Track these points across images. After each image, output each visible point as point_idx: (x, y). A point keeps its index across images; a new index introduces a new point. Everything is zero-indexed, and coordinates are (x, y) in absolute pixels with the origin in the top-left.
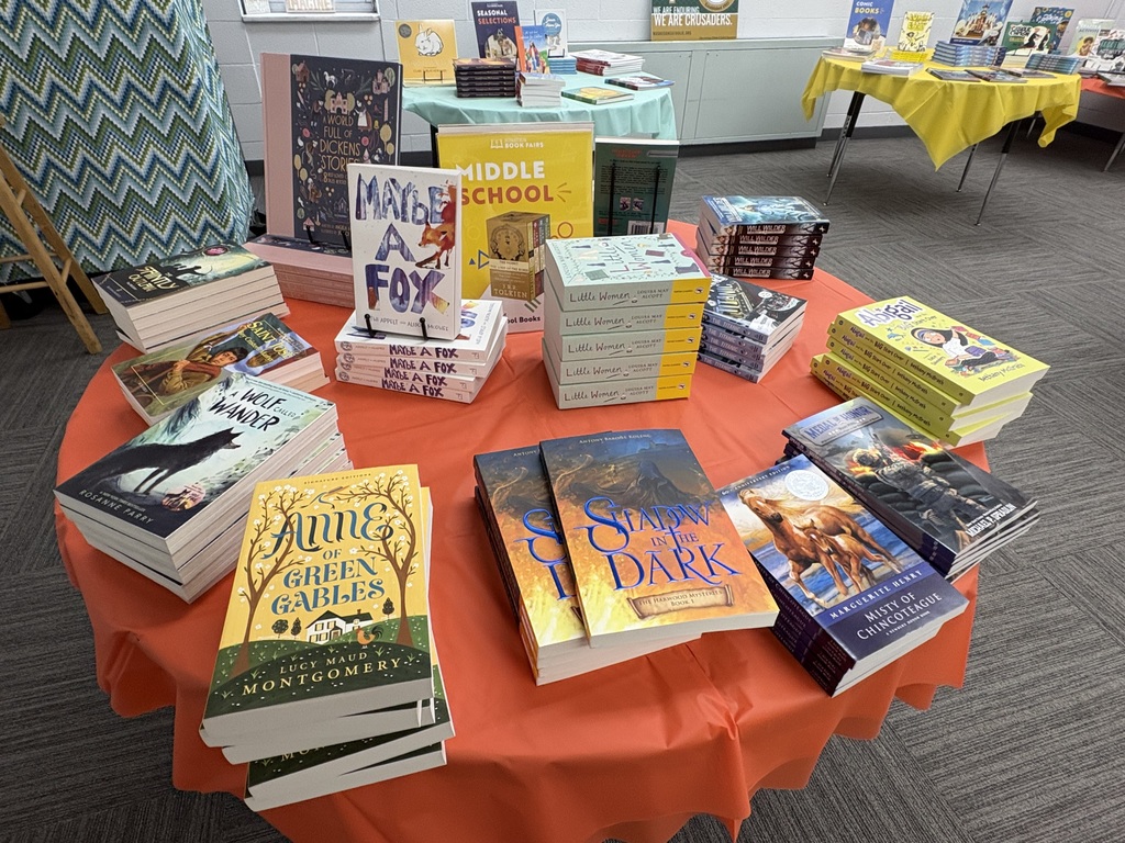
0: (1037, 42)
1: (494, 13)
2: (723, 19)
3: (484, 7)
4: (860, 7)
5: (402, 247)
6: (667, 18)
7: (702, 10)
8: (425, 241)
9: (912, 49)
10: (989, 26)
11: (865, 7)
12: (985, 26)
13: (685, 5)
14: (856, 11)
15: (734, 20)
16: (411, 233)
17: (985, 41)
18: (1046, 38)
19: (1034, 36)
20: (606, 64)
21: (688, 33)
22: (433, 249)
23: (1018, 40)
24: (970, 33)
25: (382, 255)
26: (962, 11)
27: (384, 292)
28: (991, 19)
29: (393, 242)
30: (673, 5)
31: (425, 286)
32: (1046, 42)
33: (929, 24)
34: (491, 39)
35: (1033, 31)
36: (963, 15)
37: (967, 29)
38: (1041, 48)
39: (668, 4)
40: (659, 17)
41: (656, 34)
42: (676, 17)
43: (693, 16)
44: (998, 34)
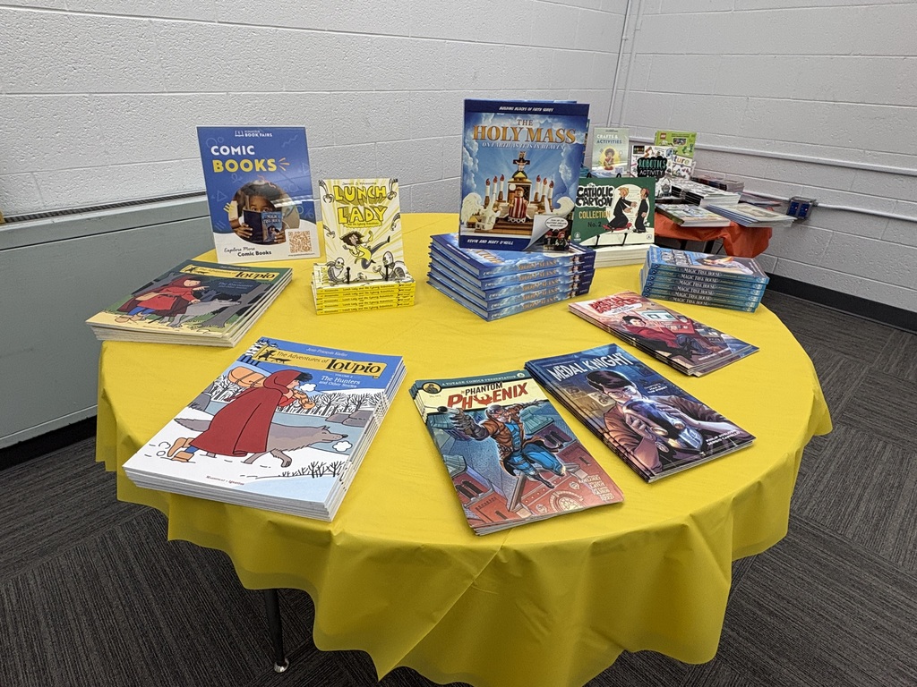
0: (631, 215)
4: (223, 159)
10: (541, 208)
11: (238, 158)
12: (531, 206)
14: (218, 166)
17: (542, 241)
18: (643, 207)
23: (594, 216)
26: (465, 170)
32: (646, 216)
35: (616, 195)
36: (472, 182)
37: (492, 216)
44: (565, 224)
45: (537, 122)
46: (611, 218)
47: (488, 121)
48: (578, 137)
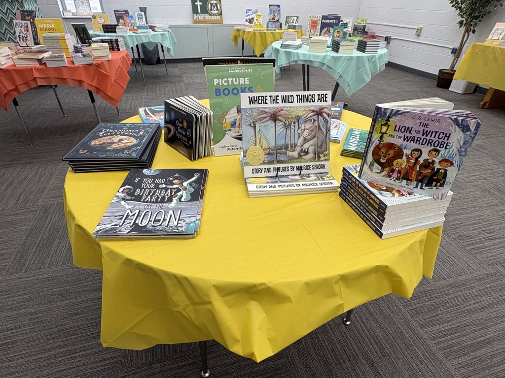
0: (295, 21)
1: (121, 13)
2: (218, 17)
3: (118, 11)
4: (248, 13)
5: (22, 32)
6: (198, 17)
7: (210, 15)
8: (25, 31)
9: (258, 24)
13: (204, 13)
15: (221, 18)
16: (23, 30)
18: (297, 20)
19: (293, 20)
20: (155, 27)
21: (206, 22)
22: (26, 32)
23: (289, 21)
24: (272, 19)
25: (20, 34)
27: (21, 39)
28: (276, 15)
29: (21, 32)
30: (200, 13)
31: (26, 38)
33: (262, 16)
34: (120, 20)
35: (293, 18)
36: (270, 14)
37: (271, 18)
38: (296, 23)
39: (198, 13)
40: (196, 17)
41: (195, 22)
42: (202, 17)
43: (207, 17)
44: (278, 19)
45: (275, 7)
46: (292, 22)
47: (271, 7)
48: (279, 9)
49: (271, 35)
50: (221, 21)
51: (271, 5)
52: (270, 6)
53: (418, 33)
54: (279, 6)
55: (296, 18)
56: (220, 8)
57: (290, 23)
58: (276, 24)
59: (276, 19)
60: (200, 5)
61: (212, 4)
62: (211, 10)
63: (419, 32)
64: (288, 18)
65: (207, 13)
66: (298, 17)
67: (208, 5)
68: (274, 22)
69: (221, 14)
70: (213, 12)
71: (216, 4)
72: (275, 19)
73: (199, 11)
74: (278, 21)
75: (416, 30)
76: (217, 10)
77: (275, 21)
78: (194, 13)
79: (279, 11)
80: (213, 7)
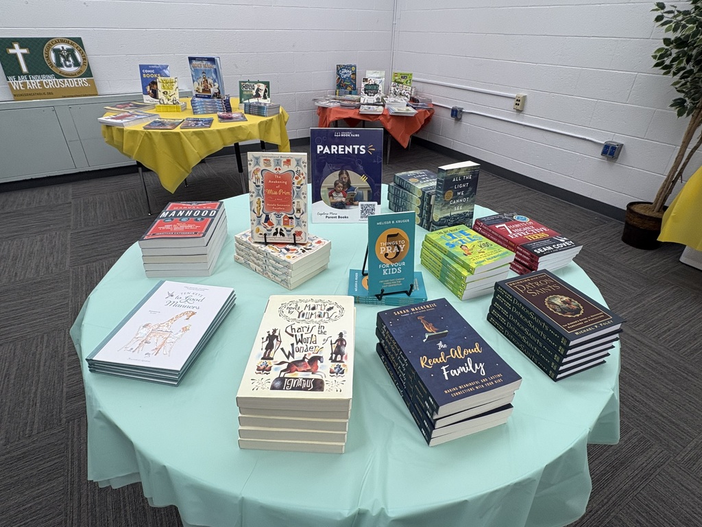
0: (262, 94)
2: (82, 82)
4: (146, 74)
6: (24, 84)
7: (58, 77)
9: (169, 102)
11: (150, 73)
12: (209, 85)
13: (39, 74)
14: (144, 76)
15: (92, 83)
19: (258, 90)
21: (49, 93)
23: (249, 93)
24: (204, 90)
26: (192, 75)
28: (210, 81)
30: (27, 75)
35: (256, 87)
36: (194, 79)
37: (201, 88)
38: (265, 97)
39: (22, 74)
40: (17, 84)
41: (18, 95)
42: (34, 83)
43: (50, 81)
44: (218, 91)
45: (205, 62)
46: (254, 94)
47: (194, 62)
48: (215, 67)
49: (196, 139)
50: (92, 91)
51: (194, 59)
52: (191, 59)
53: (518, 107)
54: (212, 60)
55: (263, 87)
56: (84, 59)
57: (251, 96)
58: (213, 104)
59: (214, 90)
60: (24, 55)
61: (57, 52)
62: (59, 64)
63: (520, 105)
64: (243, 86)
65: (48, 72)
66: (267, 84)
67: (48, 54)
68: (209, 97)
69: (88, 73)
70: (65, 69)
71: (71, 52)
72: (210, 91)
73: (25, 69)
74: (217, 95)
75: (514, 102)
76: (77, 64)
77: (212, 94)
78: (7, 74)
79: (216, 71)
80: (62, 59)
